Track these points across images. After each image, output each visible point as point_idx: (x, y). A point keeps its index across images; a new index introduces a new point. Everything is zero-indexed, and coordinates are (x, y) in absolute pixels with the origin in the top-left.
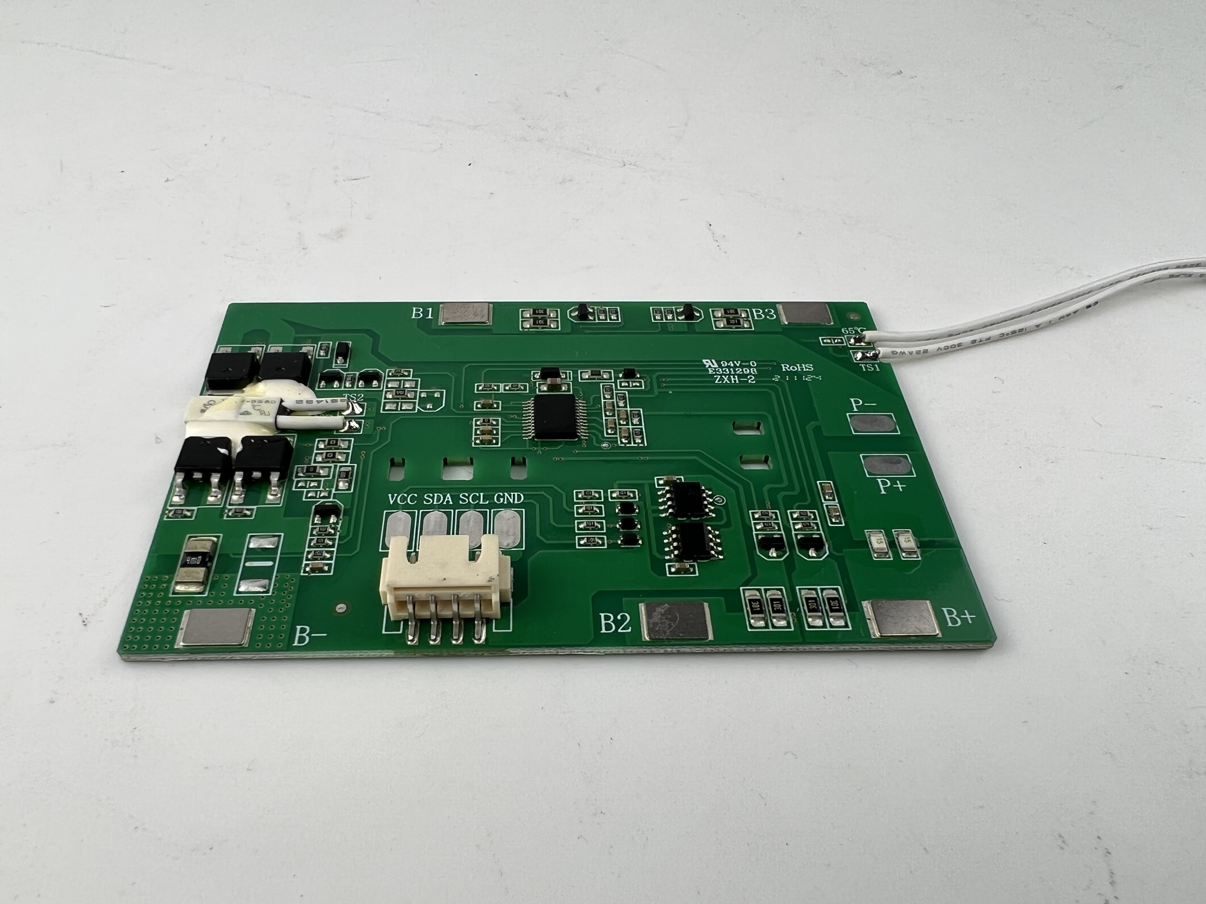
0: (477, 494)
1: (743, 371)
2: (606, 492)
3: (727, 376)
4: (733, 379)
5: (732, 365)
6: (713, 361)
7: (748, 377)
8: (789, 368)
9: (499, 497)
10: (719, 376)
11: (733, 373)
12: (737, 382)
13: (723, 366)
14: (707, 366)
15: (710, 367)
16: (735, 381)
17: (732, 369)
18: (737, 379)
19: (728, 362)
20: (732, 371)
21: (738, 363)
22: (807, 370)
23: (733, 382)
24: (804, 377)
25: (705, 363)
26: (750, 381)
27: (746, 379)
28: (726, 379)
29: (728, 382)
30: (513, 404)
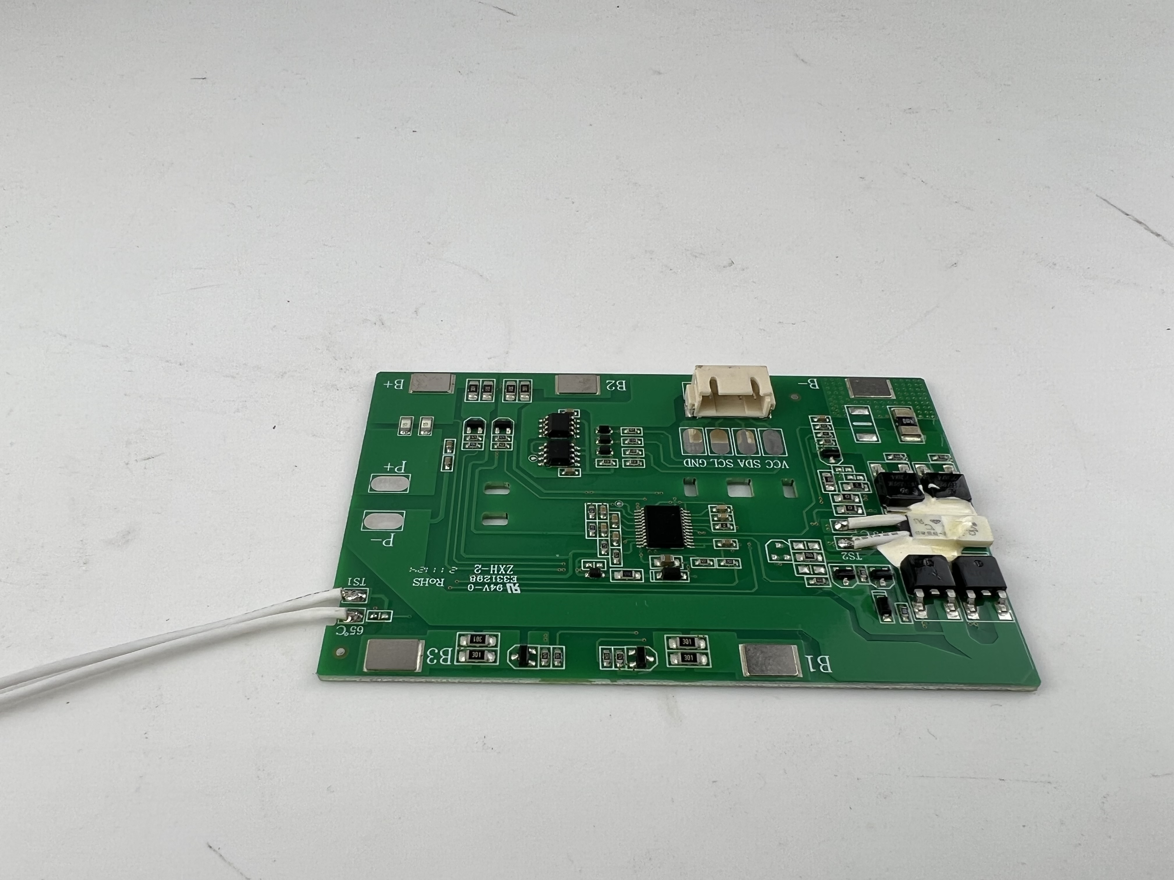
0: (720, 466)
1: (484, 578)
2: (620, 465)
3: (500, 573)
4: (496, 569)
5: (492, 586)
6: (510, 592)
7: (480, 571)
8: (437, 581)
9: (703, 463)
10: (508, 573)
11: (494, 577)
12: (492, 566)
13: (502, 586)
14: (517, 585)
15: (514, 584)
16: (494, 567)
17: (494, 581)
18: (492, 569)
19: (495, 589)
20: (494, 578)
21: (486, 589)
22: (419, 579)
23: (496, 566)
24: (426, 571)
25: (518, 589)
26: (480, 566)
27: (482, 569)
28: (502, 570)
29: (501, 566)
30: (702, 546)
